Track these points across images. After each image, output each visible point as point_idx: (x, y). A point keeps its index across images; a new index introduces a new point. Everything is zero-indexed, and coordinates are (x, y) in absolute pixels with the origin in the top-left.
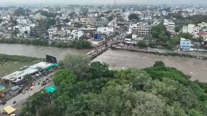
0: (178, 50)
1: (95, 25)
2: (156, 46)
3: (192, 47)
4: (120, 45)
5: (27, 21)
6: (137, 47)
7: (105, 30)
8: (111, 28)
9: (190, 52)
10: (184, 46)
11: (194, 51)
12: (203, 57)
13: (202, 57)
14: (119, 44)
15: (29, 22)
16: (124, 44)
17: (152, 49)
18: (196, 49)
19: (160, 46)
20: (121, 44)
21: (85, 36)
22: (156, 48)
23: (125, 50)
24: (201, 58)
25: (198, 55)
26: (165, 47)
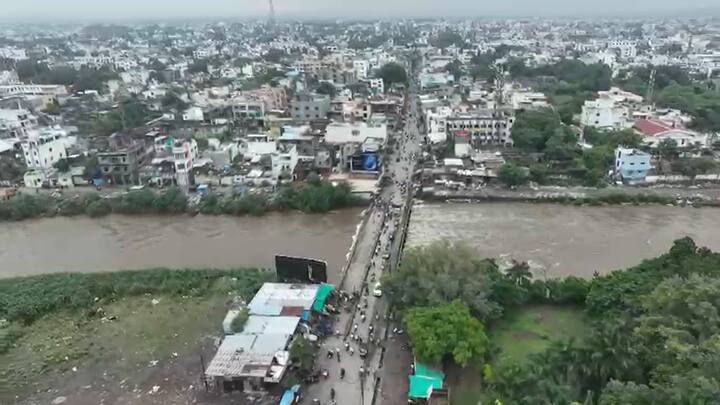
0: (618, 182)
1: (298, 116)
2: (552, 177)
3: (652, 172)
4: (440, 184)
5: (19, 117)
6: (497, 187)
7: (355, 133)
8: (379, 126)
9: (650, 188)
10: (631, 172)
11: (658, 182)
12: (693, 199)
13: (690, 200)
14: (437, 181)
15: (25, 117)
16: (454, 180)
17: (542, 187)
18: (663, 178)
19: (565, 177)
20: (444, 181)
21: (310, 164)
22: (553, 182)
23: (469, 200)
24: (688, 202)
25: (677, 193)
26: (579, 180)
